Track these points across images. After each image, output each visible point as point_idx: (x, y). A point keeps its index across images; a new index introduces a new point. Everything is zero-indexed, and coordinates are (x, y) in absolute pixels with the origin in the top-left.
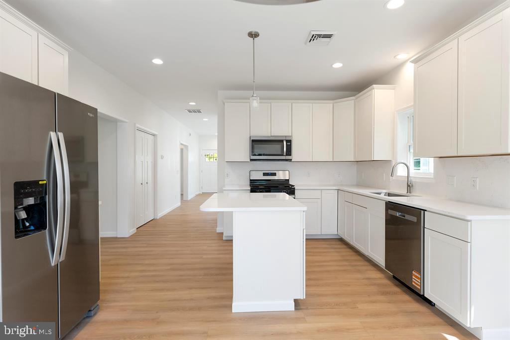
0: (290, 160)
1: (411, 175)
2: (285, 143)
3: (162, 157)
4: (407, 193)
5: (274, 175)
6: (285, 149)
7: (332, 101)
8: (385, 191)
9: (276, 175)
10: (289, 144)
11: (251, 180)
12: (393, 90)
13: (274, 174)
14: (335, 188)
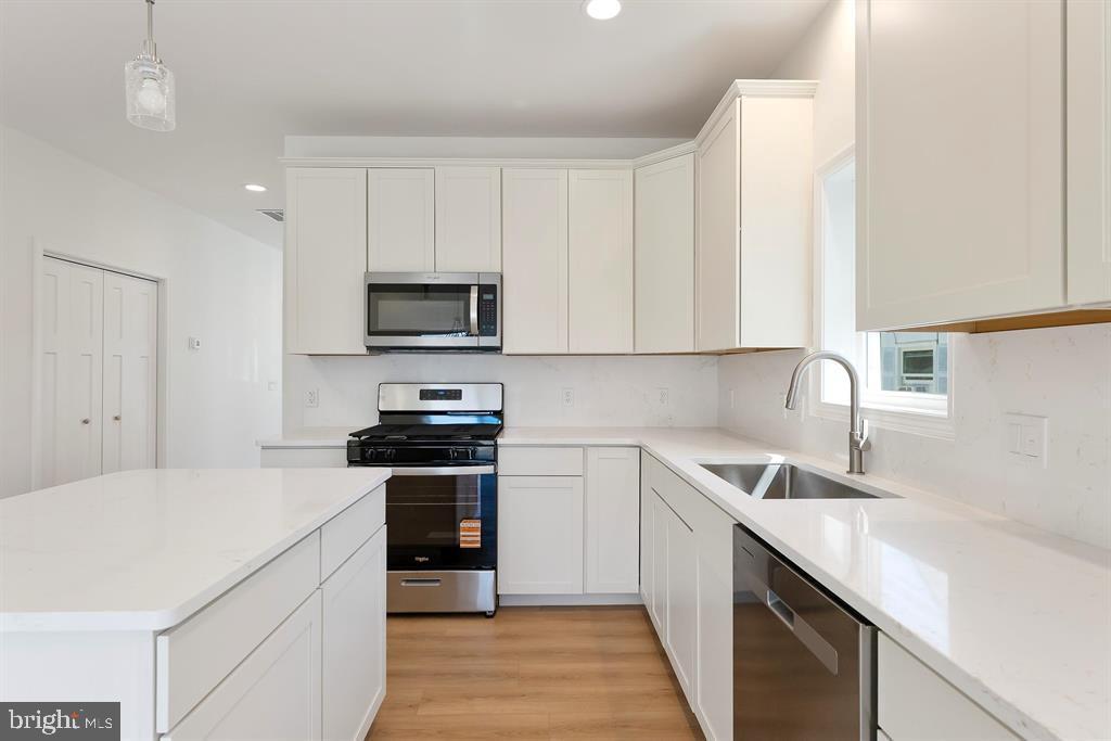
0: (497, 350)
1: (865, 401)
2: (474, 295)
3: (193, 344)
4: (851, 471)
5: (455, 398)
6: (474, 315)
7: (629, 162)
8: (776, 460)
9: (460, 398)
10: (490, 297)
11: (382, 413)
12: (809, 102)
13: (456, 395)
14: (629, 441)
